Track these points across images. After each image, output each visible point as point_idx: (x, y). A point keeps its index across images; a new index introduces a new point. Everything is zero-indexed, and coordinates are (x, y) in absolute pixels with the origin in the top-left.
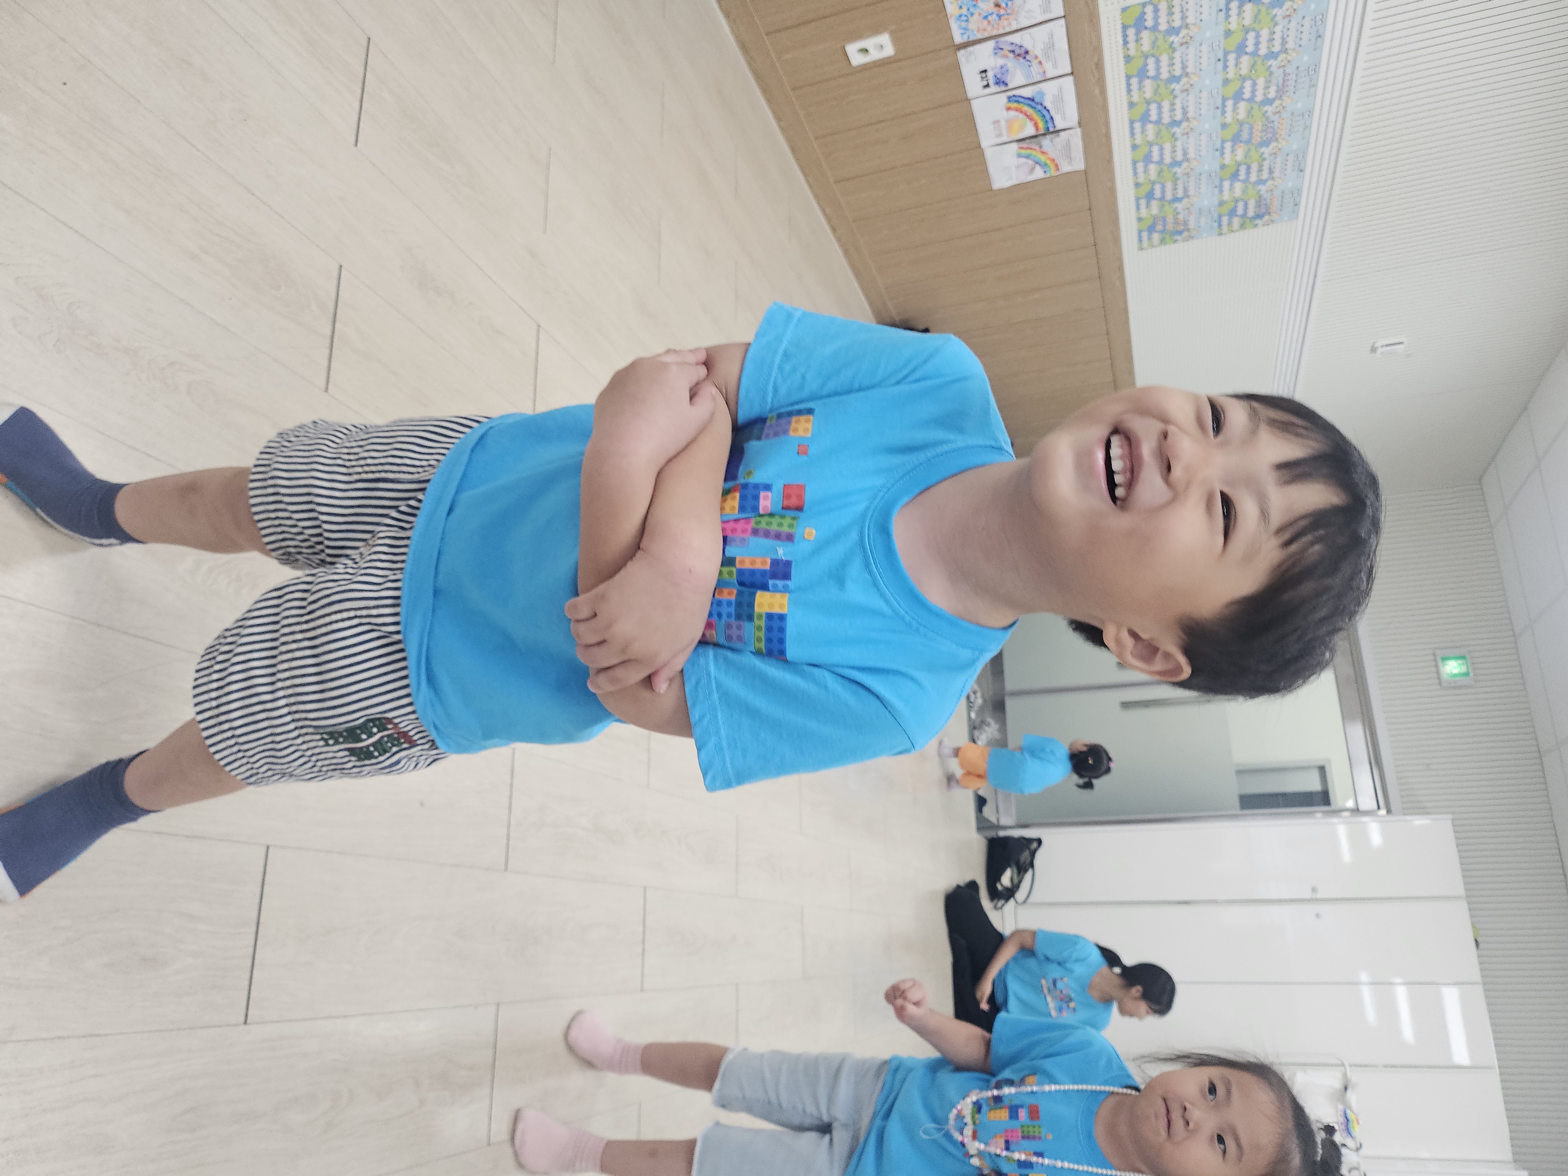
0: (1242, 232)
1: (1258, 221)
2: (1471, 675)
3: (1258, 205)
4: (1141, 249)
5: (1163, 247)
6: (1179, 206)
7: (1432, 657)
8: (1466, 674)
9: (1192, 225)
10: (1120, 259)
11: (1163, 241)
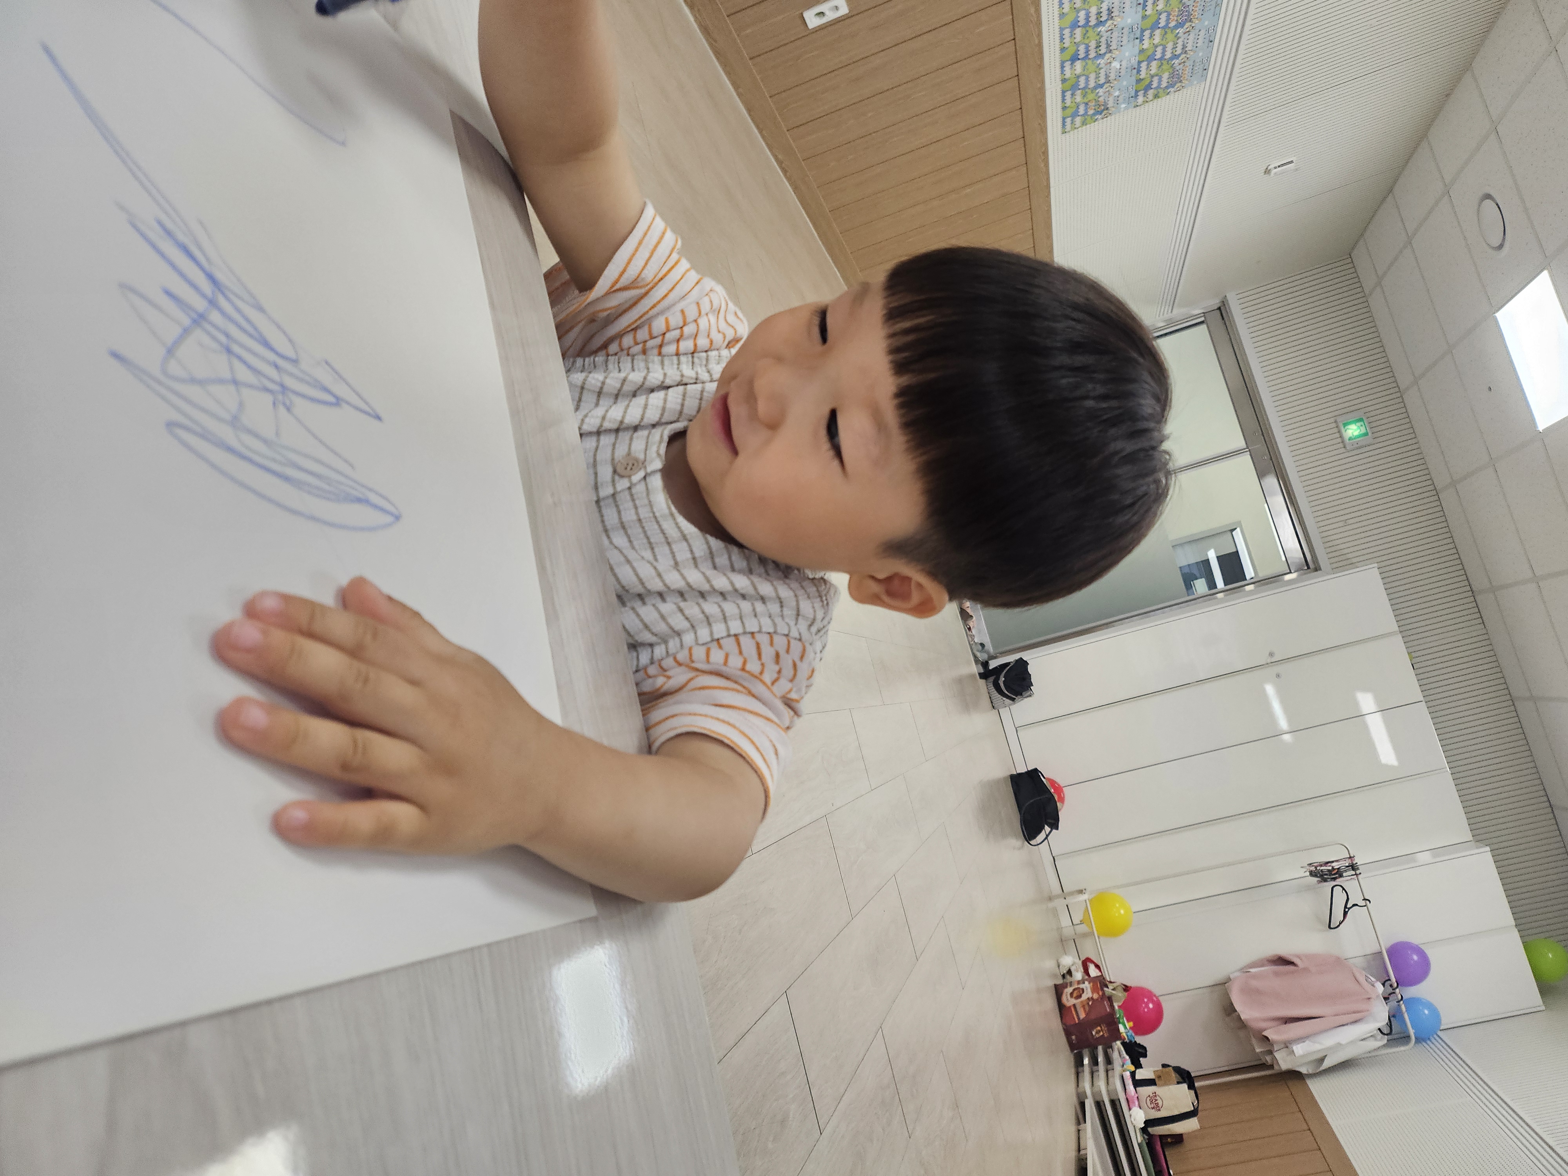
0: (1155, 101)
1: (1172, 90)
2: (1370, 434)
3: (1172, 76)
4: (1064, 132)
5: (1084, 127)
6: (1101, 91)
7: (1334, 425)
8: (1366, 434)
9: (1110, 104)
10: (1045, 145)
11: (1084, 123)
